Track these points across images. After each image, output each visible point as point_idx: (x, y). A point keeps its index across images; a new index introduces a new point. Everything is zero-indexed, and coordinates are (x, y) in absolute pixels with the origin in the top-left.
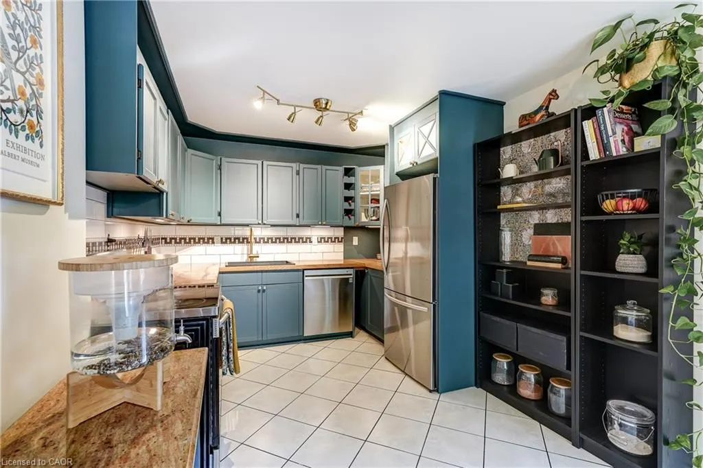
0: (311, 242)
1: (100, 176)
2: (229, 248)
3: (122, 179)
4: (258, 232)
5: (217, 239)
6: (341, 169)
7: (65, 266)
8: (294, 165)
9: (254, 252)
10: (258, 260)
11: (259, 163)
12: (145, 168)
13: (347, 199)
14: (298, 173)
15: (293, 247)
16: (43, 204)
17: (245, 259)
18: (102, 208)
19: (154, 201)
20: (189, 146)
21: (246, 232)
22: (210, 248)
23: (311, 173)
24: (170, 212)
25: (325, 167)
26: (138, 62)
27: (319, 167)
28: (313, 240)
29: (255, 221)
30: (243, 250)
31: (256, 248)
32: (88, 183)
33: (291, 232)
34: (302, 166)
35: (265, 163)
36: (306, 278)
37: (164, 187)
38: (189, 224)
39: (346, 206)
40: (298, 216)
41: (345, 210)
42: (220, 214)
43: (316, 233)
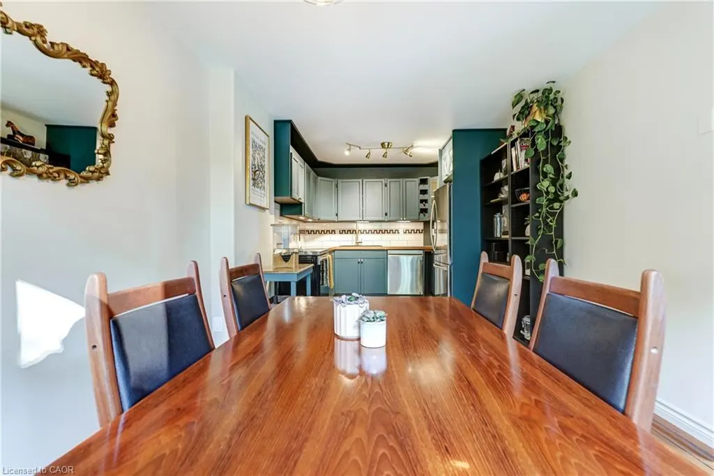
0: (398, 233)
1: (280, 199)
2: (344, 236)
3: (286, 199)
4: (361, 226)
5: (337, 231)
6: (417, 180)
7: (272, 225)
8: (383, 180)
9: (359, 240)
10: (362, 244)
11: (361, 180)
12: (293, 194)
13: (422, 201)
14: (386, 185)
15: (386, 236)
16: (263, 209)
17: (354, 244)
18: (278, 212)
19: (298, 209)
20: (318, 175)
21: (353, 226)
22: (333, 236)
23: (394, 184)
24: (306, 213)
25: (405, 180)
26: (291, 151)
27: (401, 180)
28: (400, 231)
29: (358, 218)
30: (353, 238)
31: (361, 237)
32: (275, 202)
33: (385, 226)
34: (389, 180)
35: (365, 180)
36: (389, 256)
37: (302, 201)
38: (319, 221)
39: (422, 206)
40: (386, 214)
41: (421, 209)
42: (337, 215)
43: (403, 226)
